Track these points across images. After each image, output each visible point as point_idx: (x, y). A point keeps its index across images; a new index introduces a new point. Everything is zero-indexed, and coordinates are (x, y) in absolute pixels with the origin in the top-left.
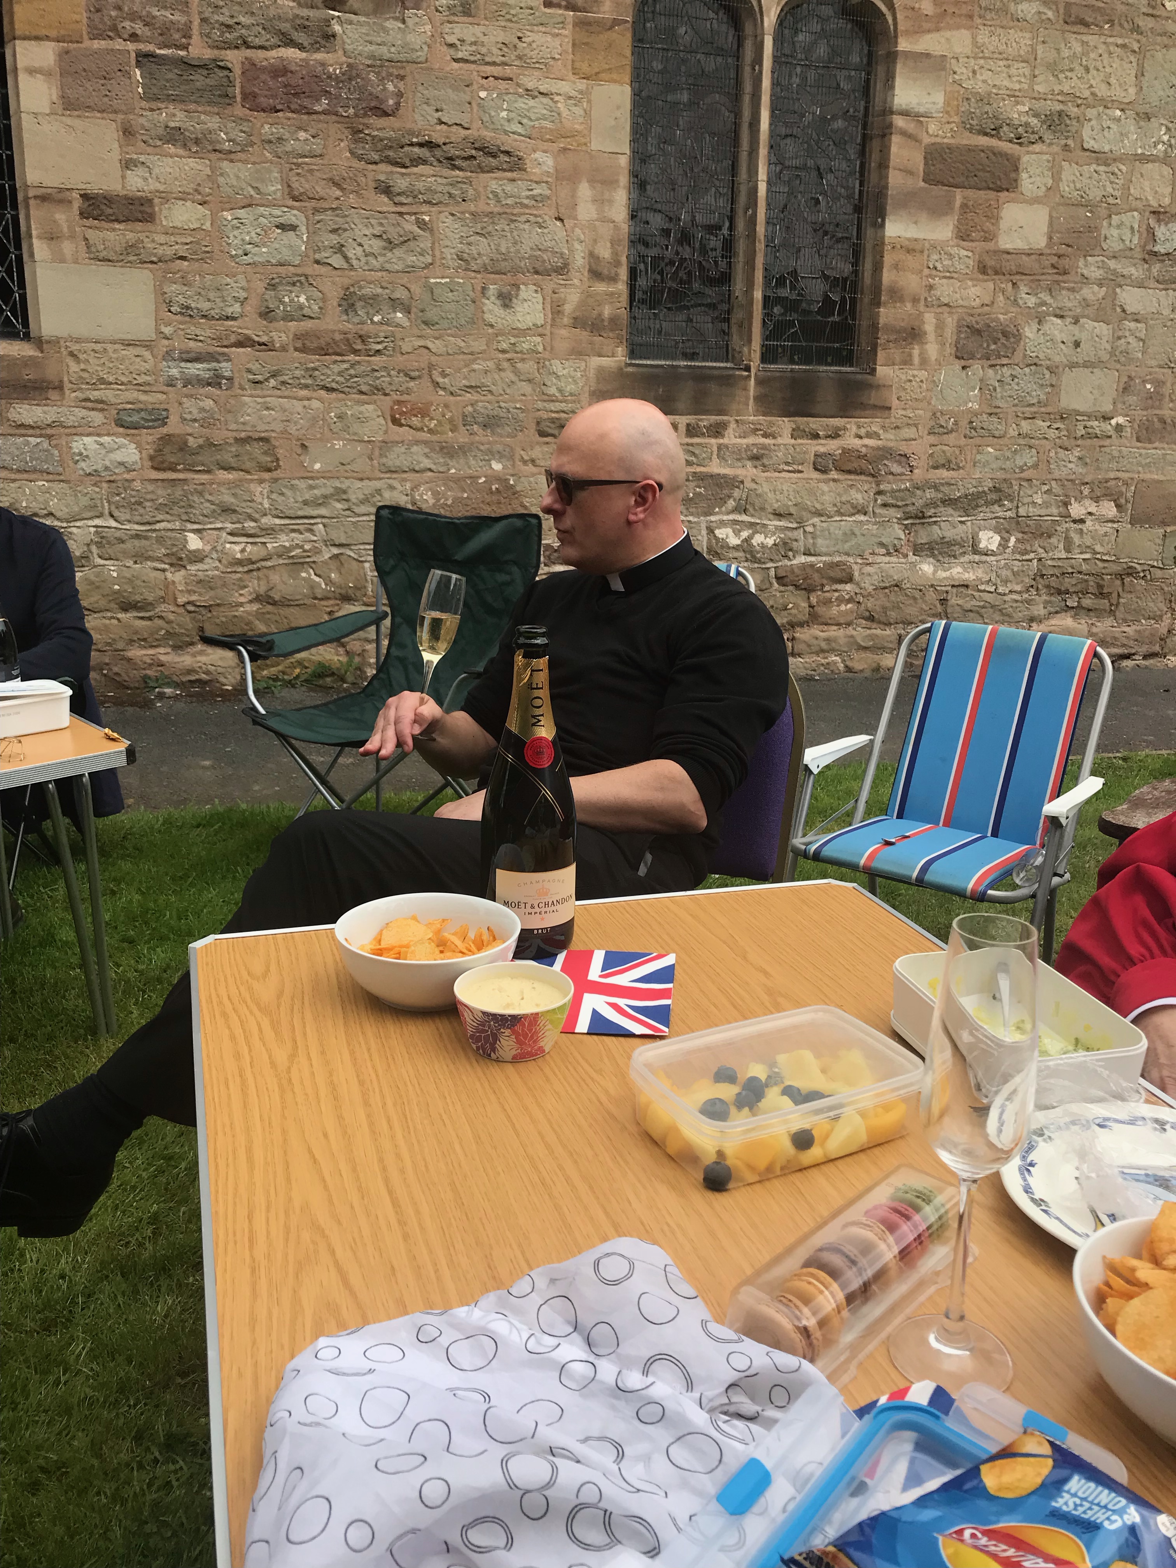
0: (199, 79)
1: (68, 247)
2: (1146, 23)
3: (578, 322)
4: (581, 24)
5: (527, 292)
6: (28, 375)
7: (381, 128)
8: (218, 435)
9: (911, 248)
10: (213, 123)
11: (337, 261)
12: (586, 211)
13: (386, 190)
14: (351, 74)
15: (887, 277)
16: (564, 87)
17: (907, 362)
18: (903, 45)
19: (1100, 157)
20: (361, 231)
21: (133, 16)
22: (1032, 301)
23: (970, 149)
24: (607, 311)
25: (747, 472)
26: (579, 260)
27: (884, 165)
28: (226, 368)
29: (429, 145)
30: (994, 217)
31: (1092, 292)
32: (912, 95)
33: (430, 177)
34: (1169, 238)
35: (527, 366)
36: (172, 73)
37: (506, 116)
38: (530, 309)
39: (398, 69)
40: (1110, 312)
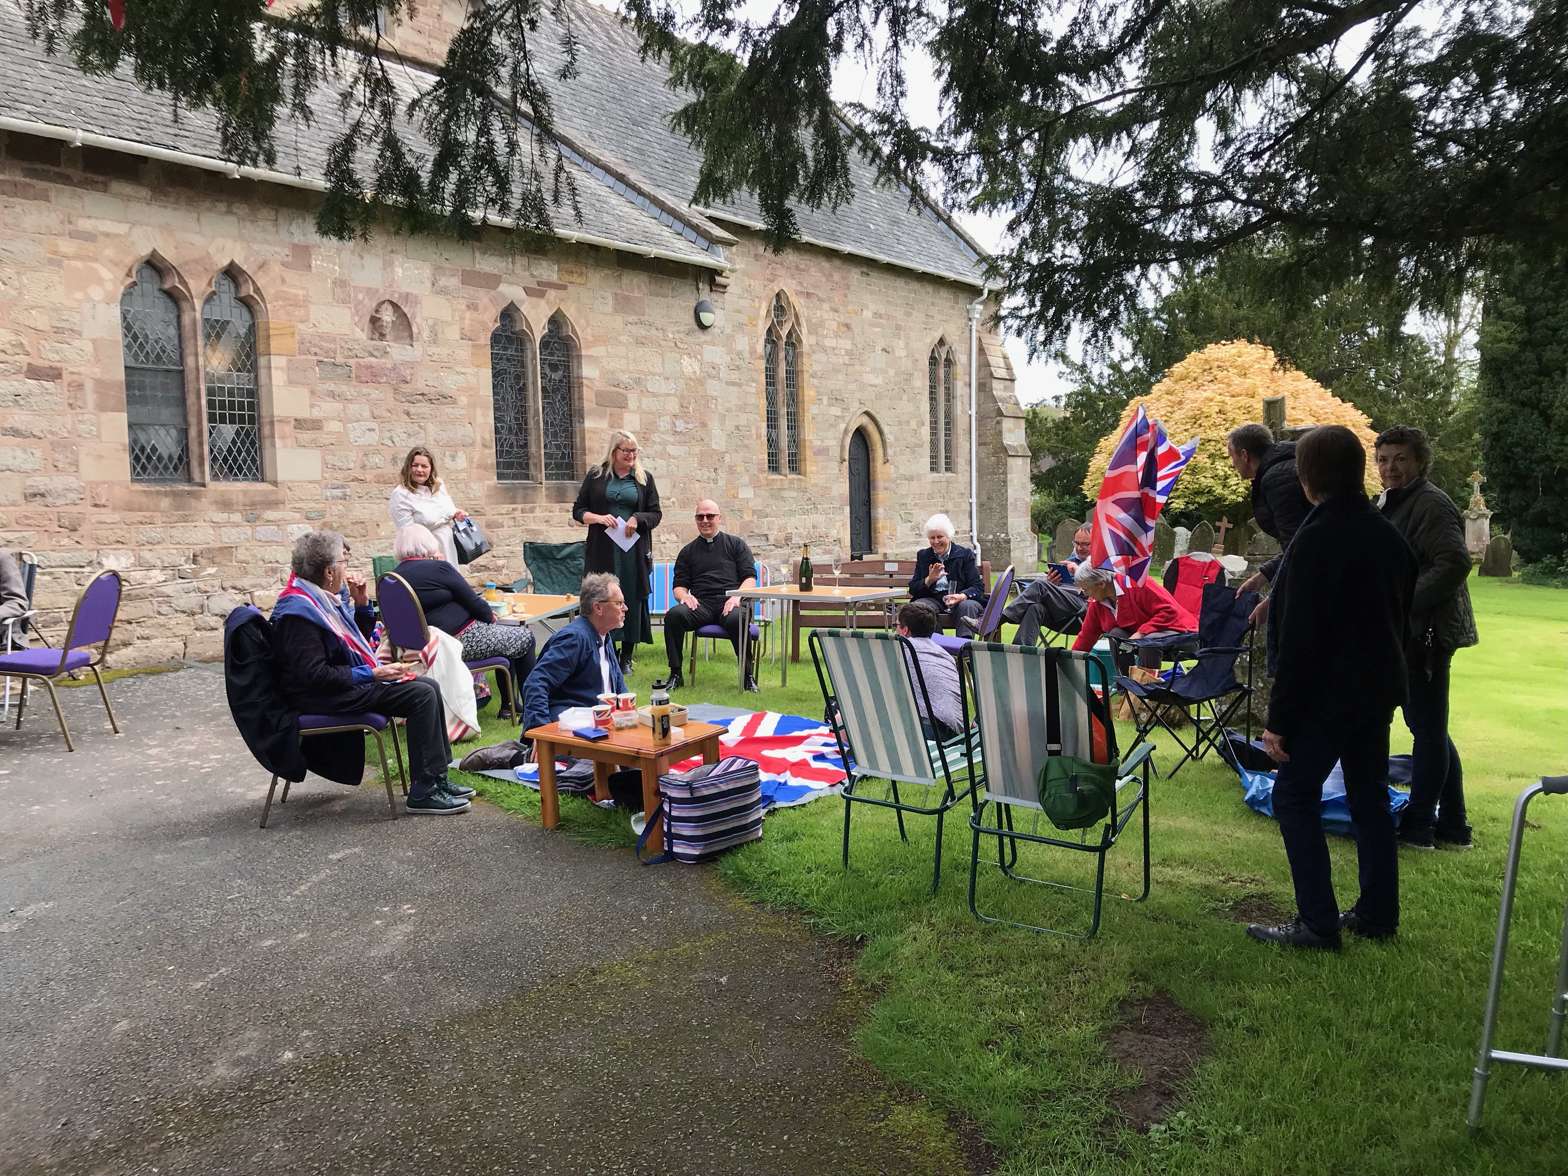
0: (339, 370)
1: (289, 442)
2: (663, 343)
3: (479, 466)
4: (474, 346)
5: (461, 454)
6: (273, 498)
7: (405, 388)
8: (346, 522)
9: (594, 432)
10: (344, 388)
11: (390, 443)
12: (480, 420)
13: (408, 414)
14: (395, 368)
15: (587, 444)
16: (469, 370)
18: (583, 353)
19: (654, 395)
20: (399, 430)
21: (316, 346)
23: (612, 392)
24: (489, 461)
25: (543, 527)
26: (479, 440)
27: (581, 398)
28: (348, 491)
29: (423, 395)
30: (621, 418)
31: (658, 448)
32: (588, 371)
33: (423, 408)
34: (680, 425)
35: (462, 486)
36: (329, 368)
37: (450, 382)
38: (461, 461)
39: (411, 365)
40: (665, 455)
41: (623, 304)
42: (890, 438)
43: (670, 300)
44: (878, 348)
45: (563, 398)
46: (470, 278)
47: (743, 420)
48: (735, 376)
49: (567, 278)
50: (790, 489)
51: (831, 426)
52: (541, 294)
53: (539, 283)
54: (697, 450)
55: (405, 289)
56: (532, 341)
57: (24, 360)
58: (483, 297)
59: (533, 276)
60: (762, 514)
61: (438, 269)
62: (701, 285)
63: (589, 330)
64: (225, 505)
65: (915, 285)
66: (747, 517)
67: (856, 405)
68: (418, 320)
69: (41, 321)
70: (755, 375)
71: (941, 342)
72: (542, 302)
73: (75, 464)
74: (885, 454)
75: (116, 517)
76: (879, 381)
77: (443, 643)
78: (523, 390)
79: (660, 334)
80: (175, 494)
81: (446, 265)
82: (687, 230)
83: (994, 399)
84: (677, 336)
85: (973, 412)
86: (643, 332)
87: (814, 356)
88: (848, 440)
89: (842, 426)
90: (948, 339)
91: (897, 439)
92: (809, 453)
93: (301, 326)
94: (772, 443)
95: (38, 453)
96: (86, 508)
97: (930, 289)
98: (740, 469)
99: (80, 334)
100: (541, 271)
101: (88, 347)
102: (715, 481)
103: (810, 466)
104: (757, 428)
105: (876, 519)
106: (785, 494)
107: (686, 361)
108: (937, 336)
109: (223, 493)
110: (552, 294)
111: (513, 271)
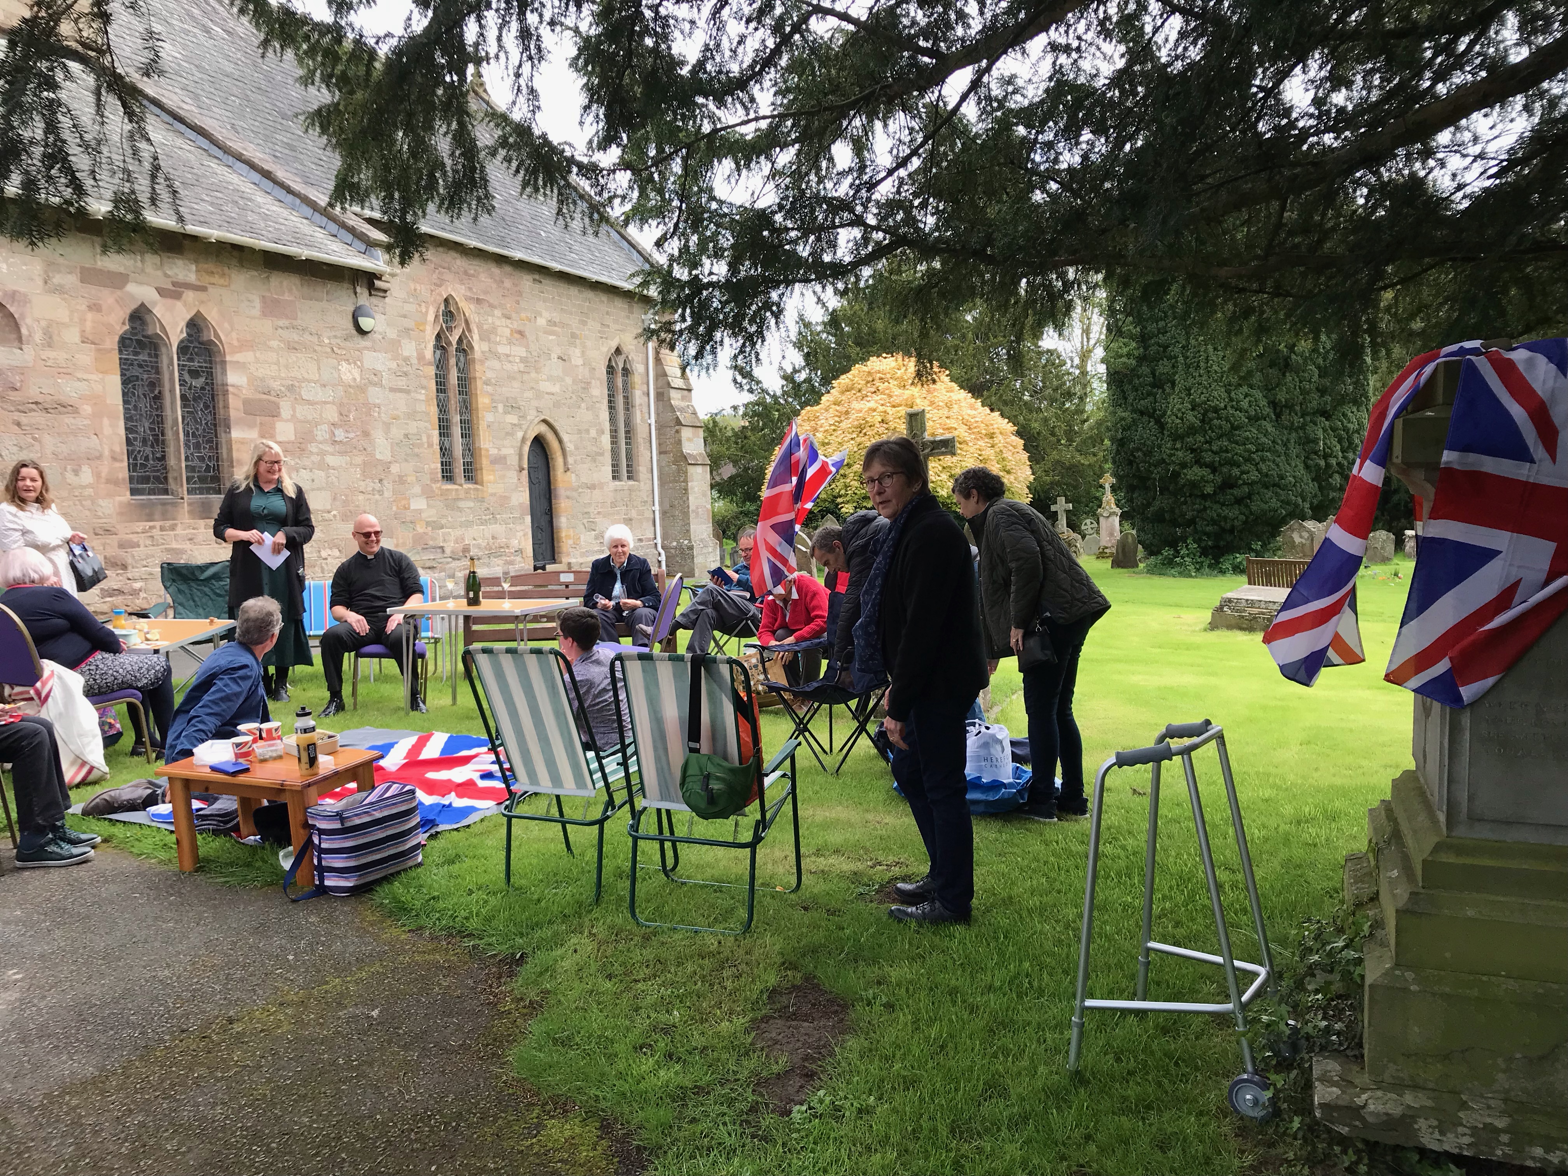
2: (318, 348)
3: (108, 481)
4: (99, 350)
5: (85, 468)
7: (13, 396)
9: (242, 442)
12: (107, 430)
13: (19, 424)
15: (234, 454)
16: (93, 377)
18: (228, 358)
19: (309, 403)
23: (260, 400)
24: (120, 476)
25: (187, 546)
26: (107, 453)
27: (226, 407)
29: (36, 403)
30: (273, 428)
31: (316, 458)
32: (234, 378)
33: (38, 418)
34: (340, 434)
35: (88, 503)
37: (70, 390)
38: (86, 476)
39: (22, 370)
40: (323, 466)
41: (271, 308)
42: (569, 446)
43: (324, 304)
44: (554, 356)
45: (206, 407)
46: (89, 276)
47: (413, 427)
48: (402, 383)
49: (206, 279)
50: (466, 499)
51: (507, 434)
52: (177, 296)
53: (174, 284)
54: (359, 460)
55: (12, 289)
56: (168, 346)
58: (107, 297)
59: (166, 276)
60: (436, 526)
61: (50, 265)
62: (358, 289)
63: (234, 335)
65: (589, 294)
66: (420, 529)
67: (535, 413)
68: (29, 321)
70: (424, 382)
71: (618, 351)
72: (179, 304)
74: (565, 463)
76: (556, 389)
77: (60, 678)
78: (158, 397)
79: (315, 339)
81: (61, 260)
82: (343, 232)
83: (672, 409)
84: (334, 341)
85: (653, 421)
86: (296, 337)
87: (487, 363)
88: (526, 448)
89: (520, 435)
90: (625, 349)
91: (577, 448)
92: (485, 462)
94: (445, 451)
97: (604, 298)
98: (411, 479)
100: (176, 270)
102: (381, 493)
103: (488, 475)
104: (429, 437)
105: (559, 528)
106: (462, 504)
107: (344, 367)
108: (614, 345)
110: (189, 295)
111: (143, 270)
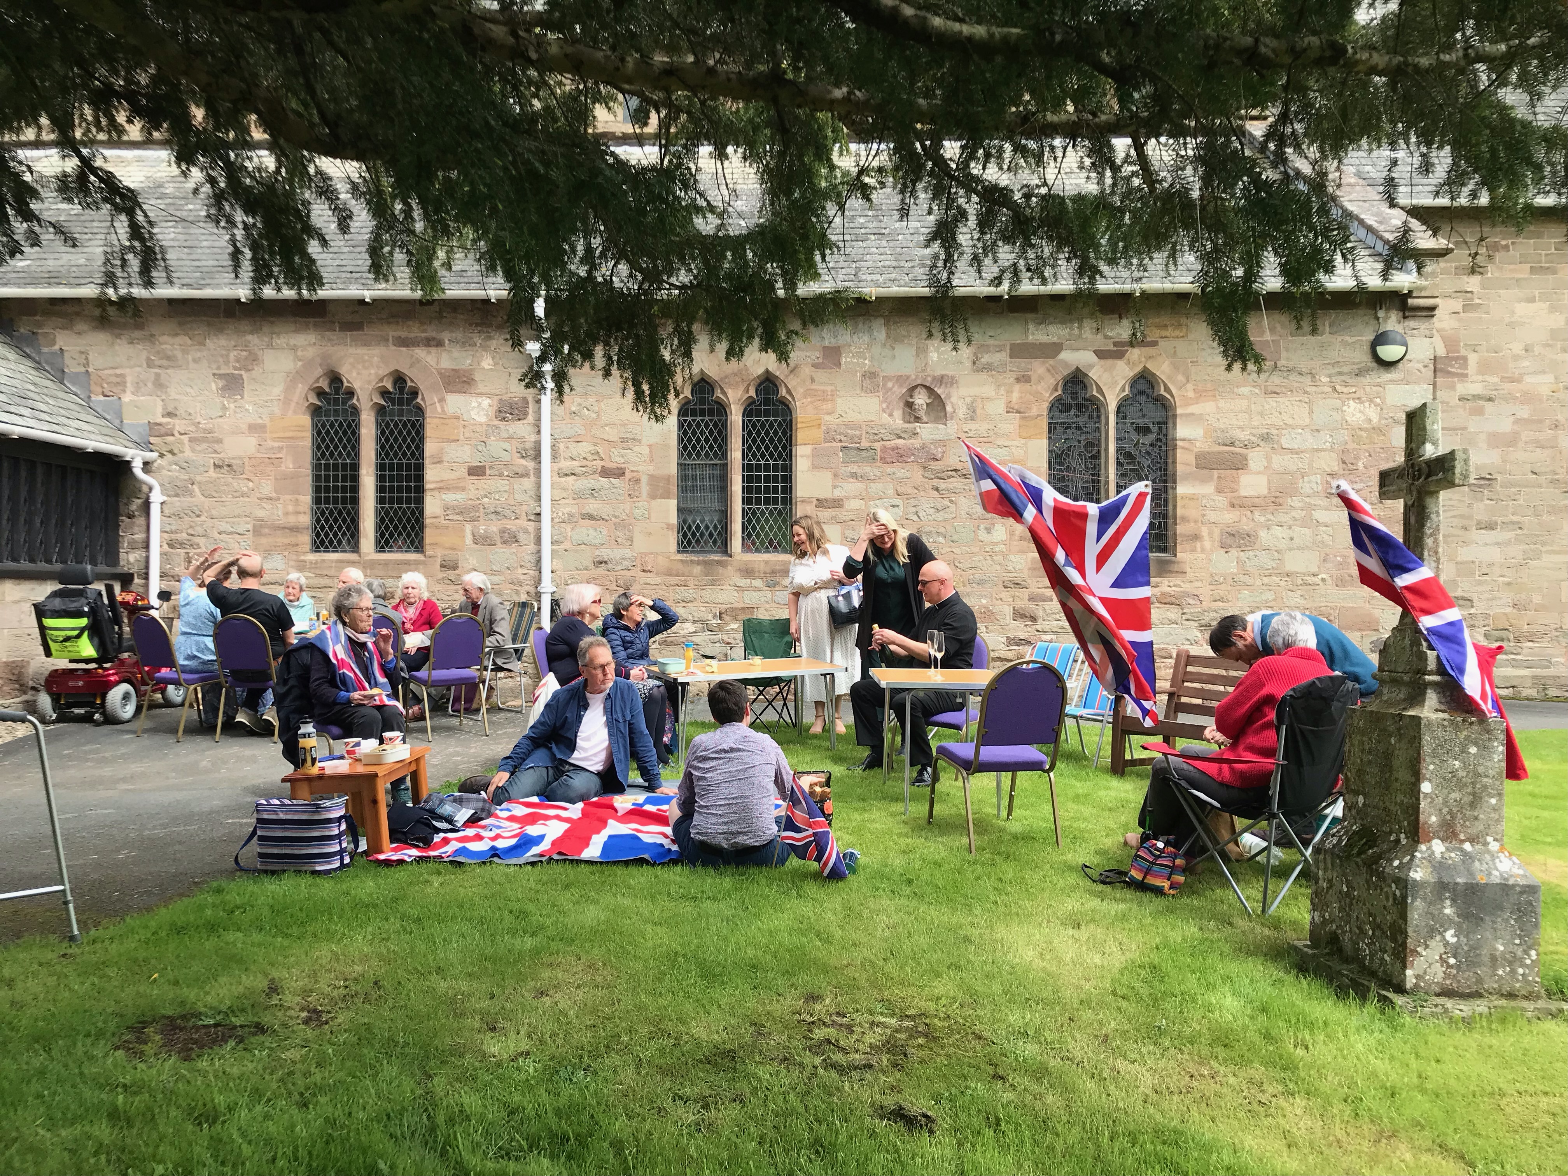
0: (864, 454)
2: (1311, 389)
4: (1022, 418)
5: (998, 527)
7: (935, 465)
9: (1192, 498)
10: (868, 469)
11: (915, 518)
13: (937, 490)
14: (924, 447)
15: (1180, 511)
16: (1016, 443)
17: (1194, 550)
18: (1179, 411)
19: (1291, 451)
20: (925, 506)
21: (841, 434)
22: (1262, 519)
23: (1222, 453)
27: (1174, 463)
29: (956, 470)
30: (1236, 481)
32: (1183, 431)
33: (958, 483)
35: (999, 558)
36: (854, 453)
38: (1000, 534)
39: (943, 443)
40: (1308, 522)
43: (1326, 337)
45: (1154, 463)
46: (1019, 351)
49: (1155, 333)
52: (1117, 355)
53: (1115, 344)
55: (939, 372)
56: (1105, 406)
57: (599, 464)
58: (1038, 368)
59: (1106, 337)
61: (980, 348)
62: (1381, 314)
63: (1189, 386)
64: (748, 572)
68: (954, 399)
69: (612, 434)
72: (1120, 364)
73: (631, 540)
75: (658, 580)
78: (1096, 457)
79: (1306, 379)
80: (705, 563)
81: (991, 342)
84: (1337, 378)
86: (1278, 379)
93: (827, 418)
95: (604, 532)
96: (637, 572)
99: (640, 441)
100: (1117, 331)
101: (646, 451)
107: (1352, 407)
109: (747, 563)
110: (1135, 353)
111: (1080, 336)
